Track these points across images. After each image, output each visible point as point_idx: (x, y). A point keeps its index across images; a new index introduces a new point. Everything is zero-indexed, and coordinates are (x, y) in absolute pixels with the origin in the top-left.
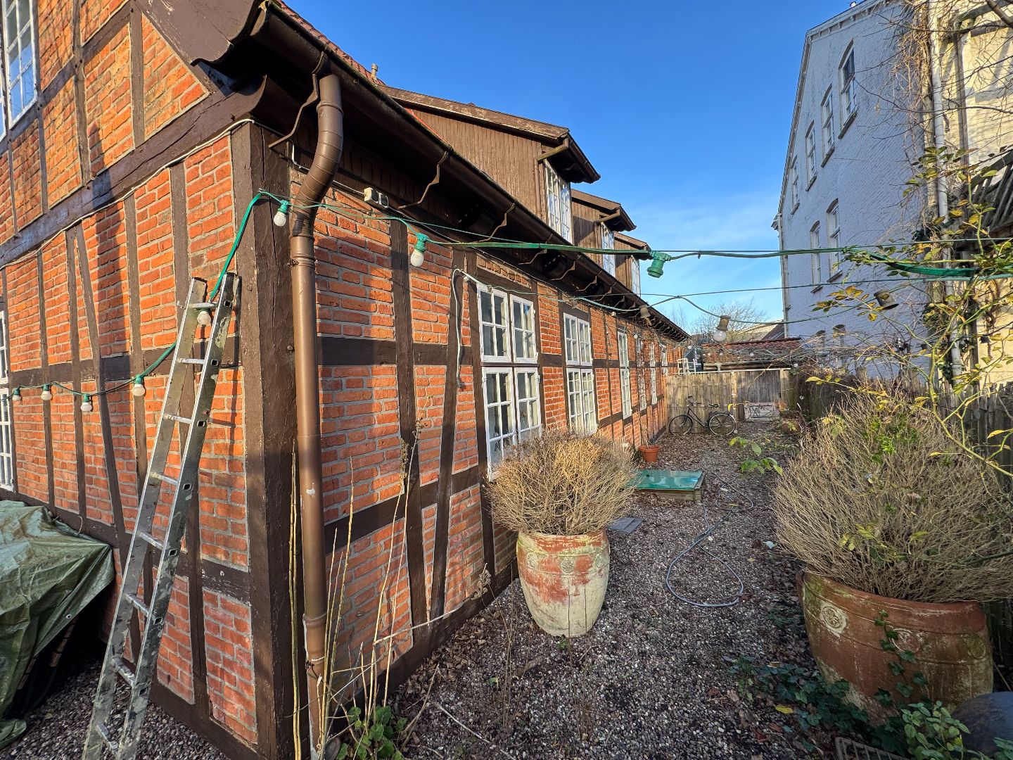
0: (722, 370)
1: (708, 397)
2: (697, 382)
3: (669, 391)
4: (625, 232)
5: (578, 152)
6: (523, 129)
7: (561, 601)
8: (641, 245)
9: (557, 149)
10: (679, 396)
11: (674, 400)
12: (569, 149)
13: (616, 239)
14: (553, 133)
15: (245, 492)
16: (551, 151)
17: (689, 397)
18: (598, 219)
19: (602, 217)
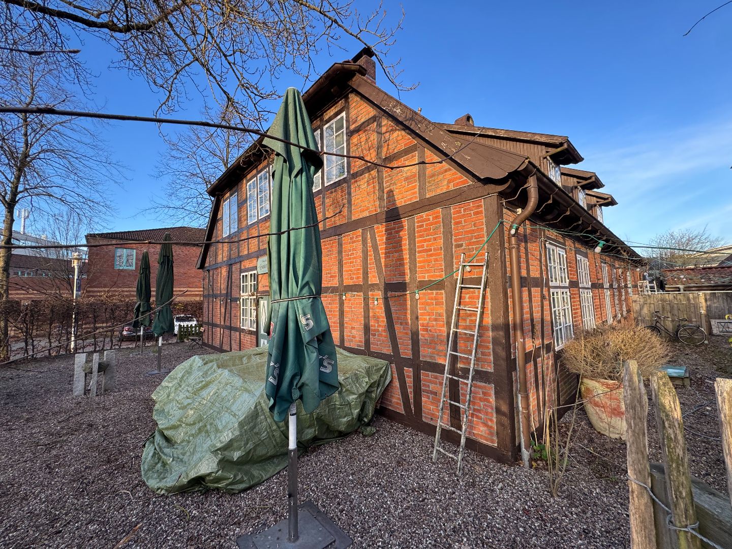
0: (685, 291)
1: (676, 312)
2: (663, 300)
3: (636, 307)
4: (595, 190)
5: (572, 150)
6: (533, 139)
7: (620, 417)
8: (606, 197)
9: (559, 150)
10: (645, 311)
11: (640, 314)
12: (566, 149)
13: (587, 194)
14: (556, 140)
15: (491, 339)
16: (553, 151)
17: (656, 312)
18: (576, 184)
19: (578, 183)
